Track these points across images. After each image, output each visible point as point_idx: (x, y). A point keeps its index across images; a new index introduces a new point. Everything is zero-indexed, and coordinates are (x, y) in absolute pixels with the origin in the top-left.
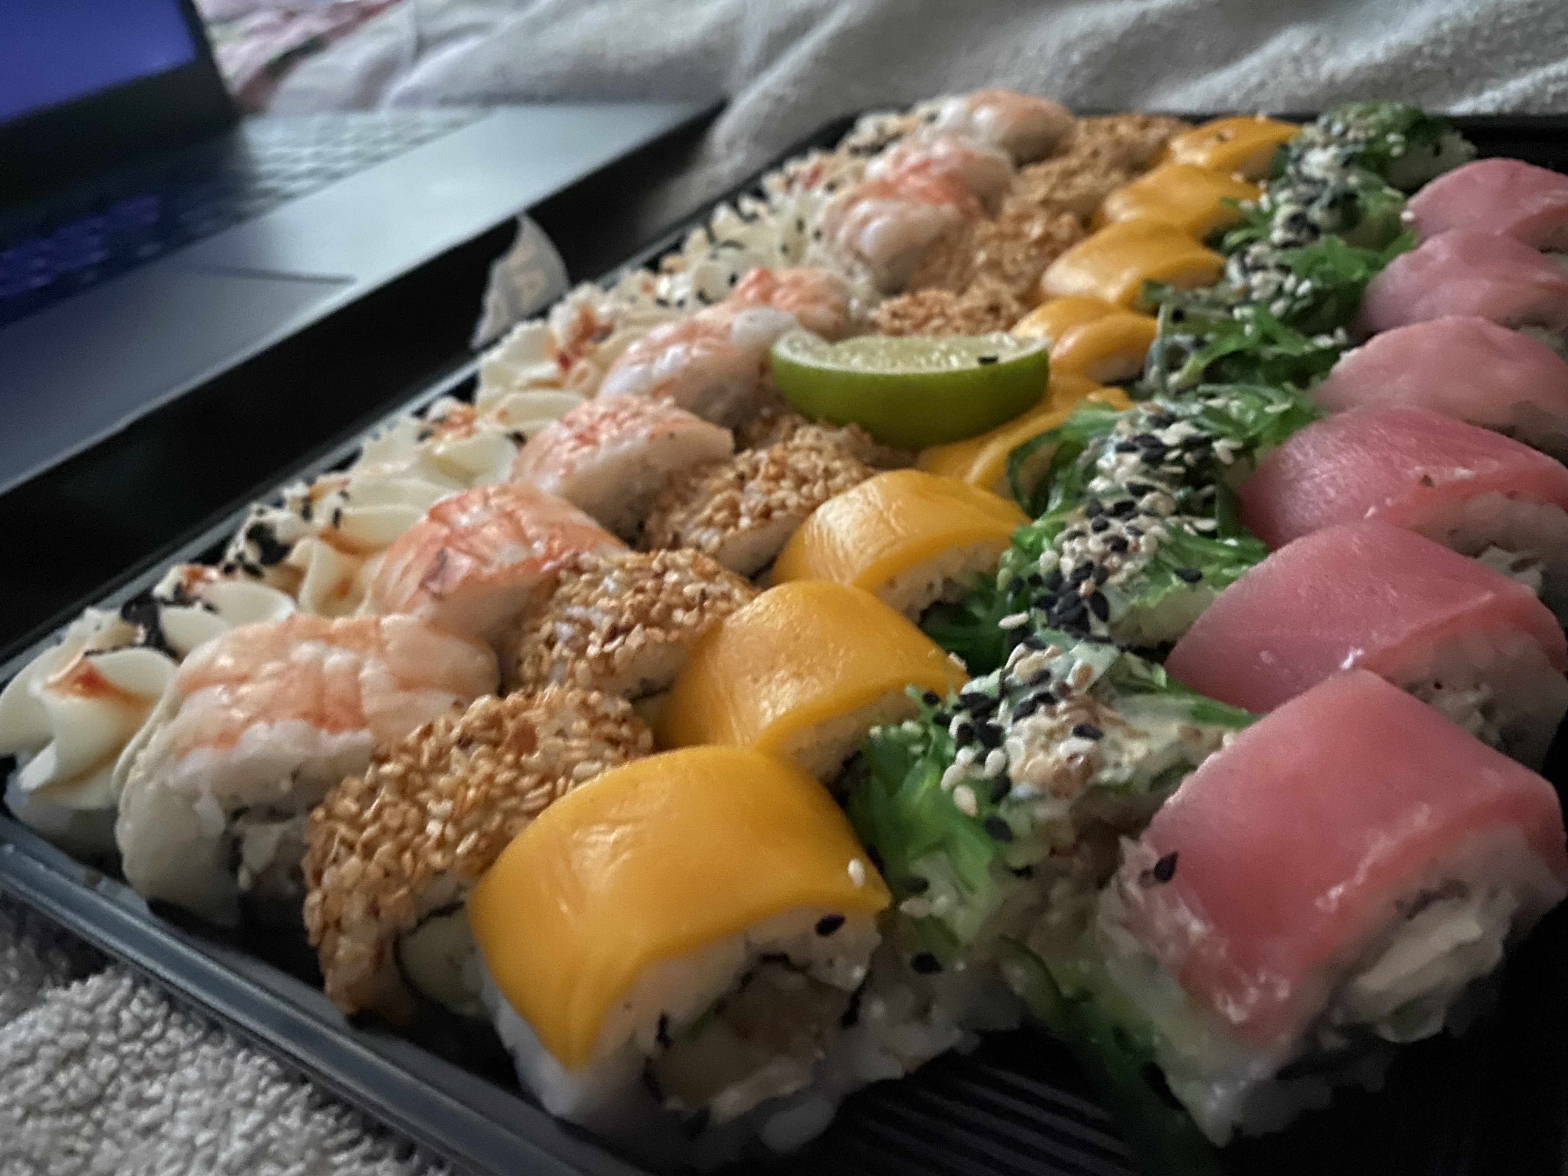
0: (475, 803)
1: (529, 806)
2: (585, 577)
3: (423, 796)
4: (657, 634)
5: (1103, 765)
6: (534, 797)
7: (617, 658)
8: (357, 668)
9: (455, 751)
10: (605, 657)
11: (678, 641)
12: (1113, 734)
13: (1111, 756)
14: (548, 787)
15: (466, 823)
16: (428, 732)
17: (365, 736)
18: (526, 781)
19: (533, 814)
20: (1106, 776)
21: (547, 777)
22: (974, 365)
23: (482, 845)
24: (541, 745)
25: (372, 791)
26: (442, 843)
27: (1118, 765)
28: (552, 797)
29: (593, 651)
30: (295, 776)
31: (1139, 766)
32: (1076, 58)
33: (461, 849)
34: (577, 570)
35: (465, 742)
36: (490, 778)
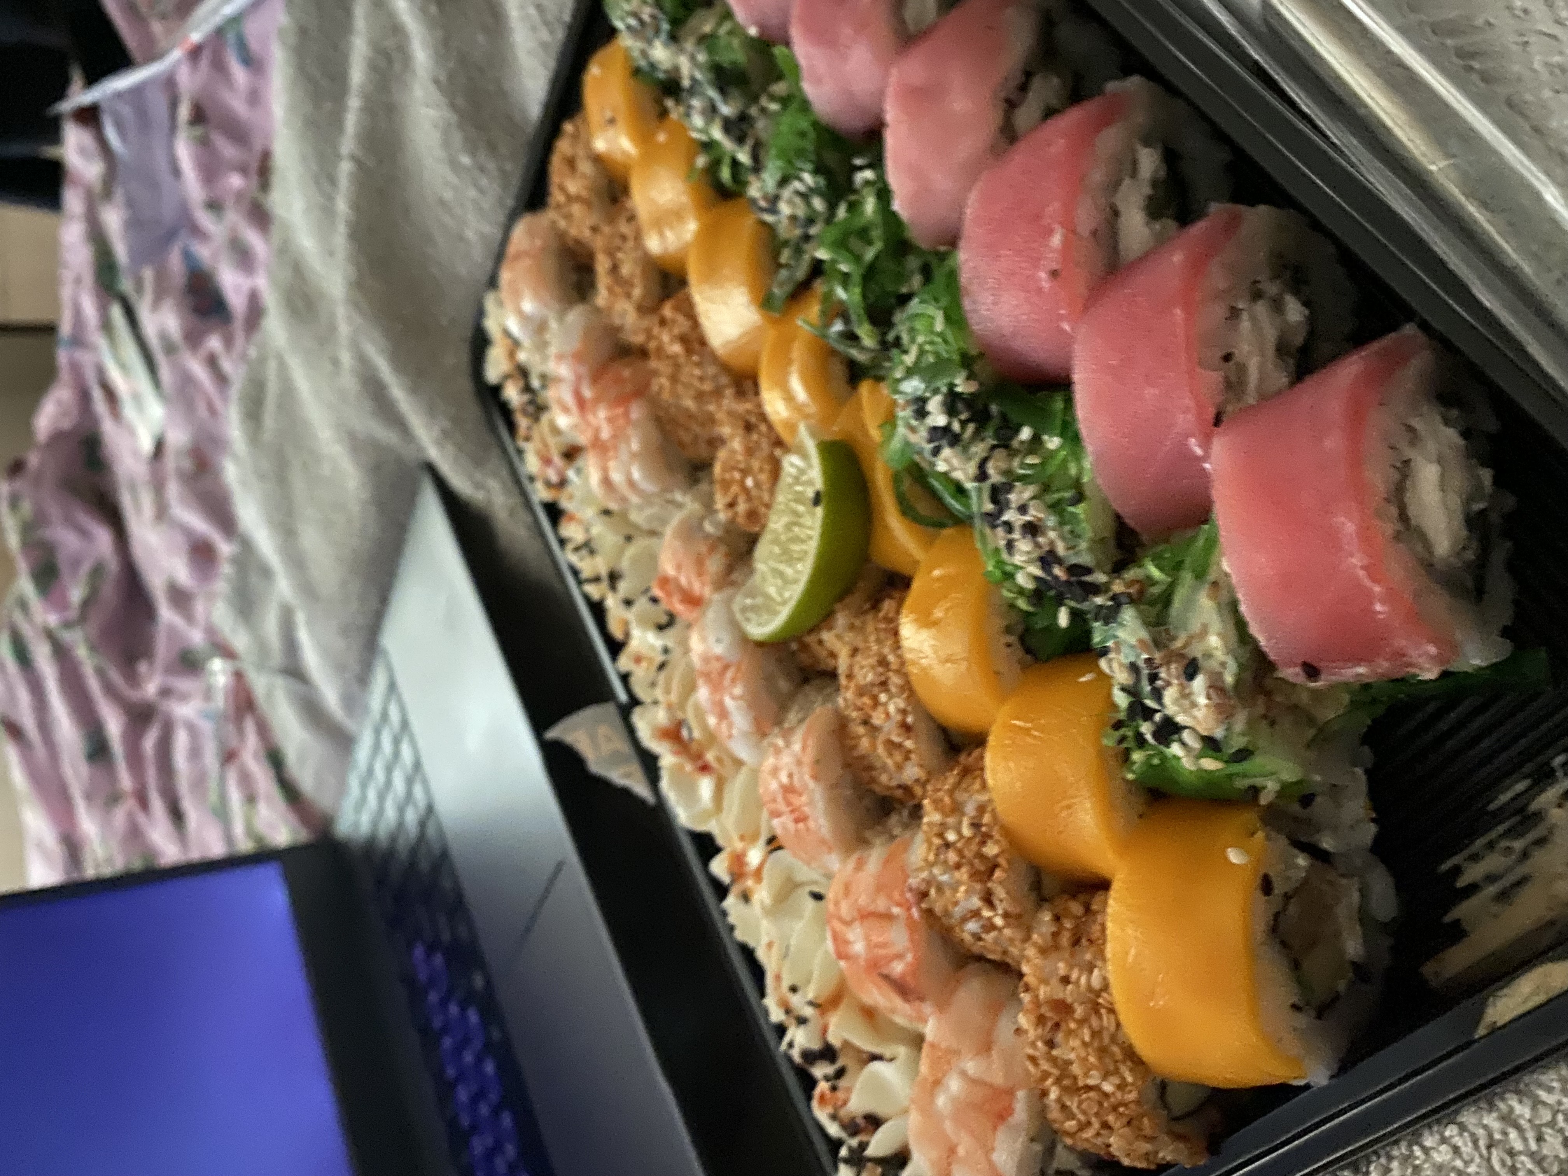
0: (1100, 1058)
1: (1113, 1028)
2: (933, 892)
3: (1081, 1083)
4: (998, 874)
5: (1220, 675)
6: (1107, 1021)
7: (1011, 909)
8: (963, 1074)
9: (1055, 1052)
10: (1006, 915)
11: (1009, 862)
12: (1196, 651)
13: (1213, 664)
14: (1103, 1011)
15: (1112, 1068)
16: (1033, 1059)
17: (1021, 1094)
18: (1095, 1022)
19: (1118, 1025)
20: (1229, 679)
21: (1096, 1008)
22: (819, 511)
23: (1129, 1063)
24: (1069, 1000)
25: (1064, 1107)
26: (1122, 1087)
27: (1223, 664)
28: (1112, 1011)
29: (999, 921)
30: (1032, 1140)
31: (1229, 651)
32: (465, 160)
33: (1130, 1079)
34: (924, 895)
35: (1051, 1044)
36: (1085, 1044)
